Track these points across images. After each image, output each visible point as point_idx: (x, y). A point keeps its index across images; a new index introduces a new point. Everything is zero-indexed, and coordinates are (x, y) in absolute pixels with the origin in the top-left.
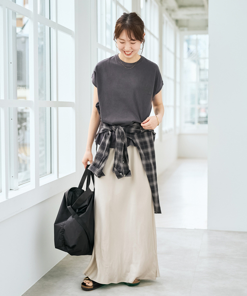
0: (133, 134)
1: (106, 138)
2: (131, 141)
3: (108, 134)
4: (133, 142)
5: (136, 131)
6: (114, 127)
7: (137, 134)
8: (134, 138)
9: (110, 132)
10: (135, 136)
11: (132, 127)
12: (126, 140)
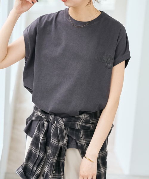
0: (78, 131)
1: (39, 129)
2: (74, 141)
3: (43, 125)
4: (77, 143)
5: (83, 127)
6: (51, 118)
7: (84, 132)
8: (78, 138)
9: (45, 123)
10: (82, 134)
11: (78, 119)
12: (66, 140)
